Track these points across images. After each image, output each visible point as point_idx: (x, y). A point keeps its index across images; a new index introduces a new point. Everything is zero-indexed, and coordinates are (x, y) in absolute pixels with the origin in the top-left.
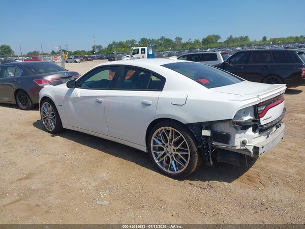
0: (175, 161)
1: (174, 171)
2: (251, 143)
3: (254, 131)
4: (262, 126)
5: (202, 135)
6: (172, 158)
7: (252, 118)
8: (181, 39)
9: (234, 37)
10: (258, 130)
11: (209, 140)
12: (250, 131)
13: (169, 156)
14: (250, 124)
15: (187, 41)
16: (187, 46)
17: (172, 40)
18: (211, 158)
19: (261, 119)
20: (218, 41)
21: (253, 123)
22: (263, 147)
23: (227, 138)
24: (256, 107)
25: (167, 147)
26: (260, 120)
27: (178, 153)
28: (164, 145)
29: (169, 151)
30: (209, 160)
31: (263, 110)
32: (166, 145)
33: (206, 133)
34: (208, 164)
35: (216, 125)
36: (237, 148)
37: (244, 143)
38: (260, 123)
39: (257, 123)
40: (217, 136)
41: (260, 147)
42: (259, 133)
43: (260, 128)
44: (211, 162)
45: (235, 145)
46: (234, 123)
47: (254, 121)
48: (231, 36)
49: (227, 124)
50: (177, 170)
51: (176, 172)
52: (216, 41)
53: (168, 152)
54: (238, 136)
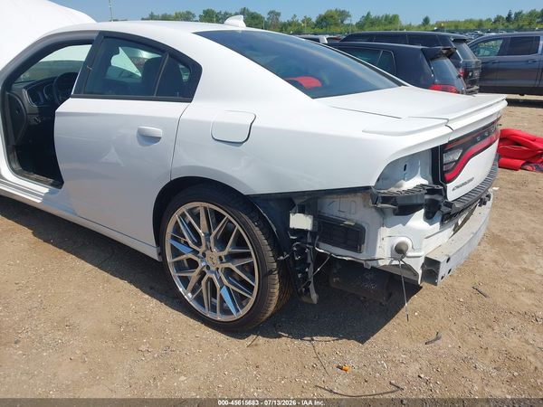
0: (228, 288)
1: (231, 313)
2: (420, 250)
3: (429, 217)
4: (449, 205)
5: (292, 226)
6: (220, 280)
7: (425, 182)
8: (279, 14)
9: (373, 15)
10: (438, 216)
11: (309, 240)
12: (418, 220)
13: (214, 276)
14: (419, 202)
15: (290, 19)
16: (289, 28)
17: (263, 15)
18: (312, 287)
19: (450, 186)
20: (346, 22)
21: (427, 197)
22: (448, 260)
23: (355, 237)
24: (437, 154)
25: (204, 255)
26: (445, 190)
27: (229, 265)
28: (195, 252)
29: (210, 263)
30: (308, 290)
31: (457, 161)
32: (201, 250)
33: (300, 221)
34: (304, 299)
35: (328, 200)
36: (381, 263)
37: (400, 251)
38: (446, 197)
39: (439, 198)
40: (329, 229)
41: (442, 259)
42: (442, 222)
43: (445, 209)
44: (314, 296)
45: (377, 256)
46: (375, 198)
47: (431, 191)
48: (368, 14)
49: (358, 199)
50: (237, 311)
51: (236, 316)
52: (342, 22)
53: (208, 267)
54: (384, 232)
